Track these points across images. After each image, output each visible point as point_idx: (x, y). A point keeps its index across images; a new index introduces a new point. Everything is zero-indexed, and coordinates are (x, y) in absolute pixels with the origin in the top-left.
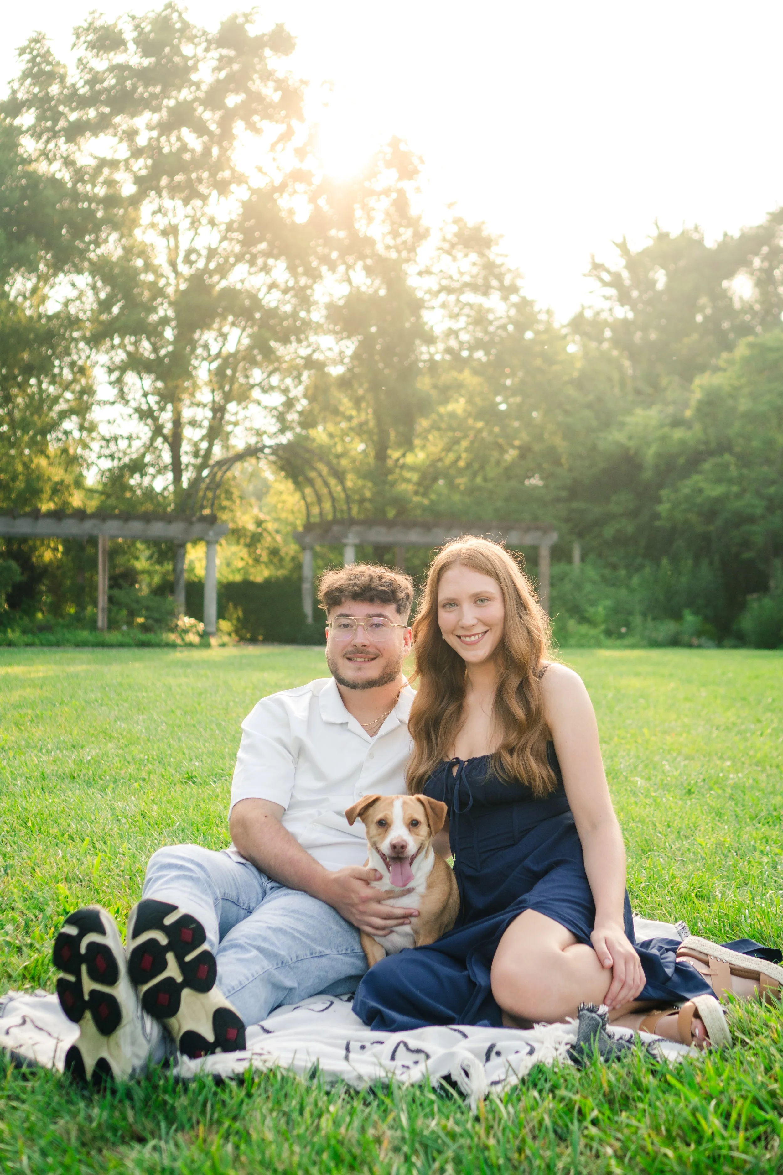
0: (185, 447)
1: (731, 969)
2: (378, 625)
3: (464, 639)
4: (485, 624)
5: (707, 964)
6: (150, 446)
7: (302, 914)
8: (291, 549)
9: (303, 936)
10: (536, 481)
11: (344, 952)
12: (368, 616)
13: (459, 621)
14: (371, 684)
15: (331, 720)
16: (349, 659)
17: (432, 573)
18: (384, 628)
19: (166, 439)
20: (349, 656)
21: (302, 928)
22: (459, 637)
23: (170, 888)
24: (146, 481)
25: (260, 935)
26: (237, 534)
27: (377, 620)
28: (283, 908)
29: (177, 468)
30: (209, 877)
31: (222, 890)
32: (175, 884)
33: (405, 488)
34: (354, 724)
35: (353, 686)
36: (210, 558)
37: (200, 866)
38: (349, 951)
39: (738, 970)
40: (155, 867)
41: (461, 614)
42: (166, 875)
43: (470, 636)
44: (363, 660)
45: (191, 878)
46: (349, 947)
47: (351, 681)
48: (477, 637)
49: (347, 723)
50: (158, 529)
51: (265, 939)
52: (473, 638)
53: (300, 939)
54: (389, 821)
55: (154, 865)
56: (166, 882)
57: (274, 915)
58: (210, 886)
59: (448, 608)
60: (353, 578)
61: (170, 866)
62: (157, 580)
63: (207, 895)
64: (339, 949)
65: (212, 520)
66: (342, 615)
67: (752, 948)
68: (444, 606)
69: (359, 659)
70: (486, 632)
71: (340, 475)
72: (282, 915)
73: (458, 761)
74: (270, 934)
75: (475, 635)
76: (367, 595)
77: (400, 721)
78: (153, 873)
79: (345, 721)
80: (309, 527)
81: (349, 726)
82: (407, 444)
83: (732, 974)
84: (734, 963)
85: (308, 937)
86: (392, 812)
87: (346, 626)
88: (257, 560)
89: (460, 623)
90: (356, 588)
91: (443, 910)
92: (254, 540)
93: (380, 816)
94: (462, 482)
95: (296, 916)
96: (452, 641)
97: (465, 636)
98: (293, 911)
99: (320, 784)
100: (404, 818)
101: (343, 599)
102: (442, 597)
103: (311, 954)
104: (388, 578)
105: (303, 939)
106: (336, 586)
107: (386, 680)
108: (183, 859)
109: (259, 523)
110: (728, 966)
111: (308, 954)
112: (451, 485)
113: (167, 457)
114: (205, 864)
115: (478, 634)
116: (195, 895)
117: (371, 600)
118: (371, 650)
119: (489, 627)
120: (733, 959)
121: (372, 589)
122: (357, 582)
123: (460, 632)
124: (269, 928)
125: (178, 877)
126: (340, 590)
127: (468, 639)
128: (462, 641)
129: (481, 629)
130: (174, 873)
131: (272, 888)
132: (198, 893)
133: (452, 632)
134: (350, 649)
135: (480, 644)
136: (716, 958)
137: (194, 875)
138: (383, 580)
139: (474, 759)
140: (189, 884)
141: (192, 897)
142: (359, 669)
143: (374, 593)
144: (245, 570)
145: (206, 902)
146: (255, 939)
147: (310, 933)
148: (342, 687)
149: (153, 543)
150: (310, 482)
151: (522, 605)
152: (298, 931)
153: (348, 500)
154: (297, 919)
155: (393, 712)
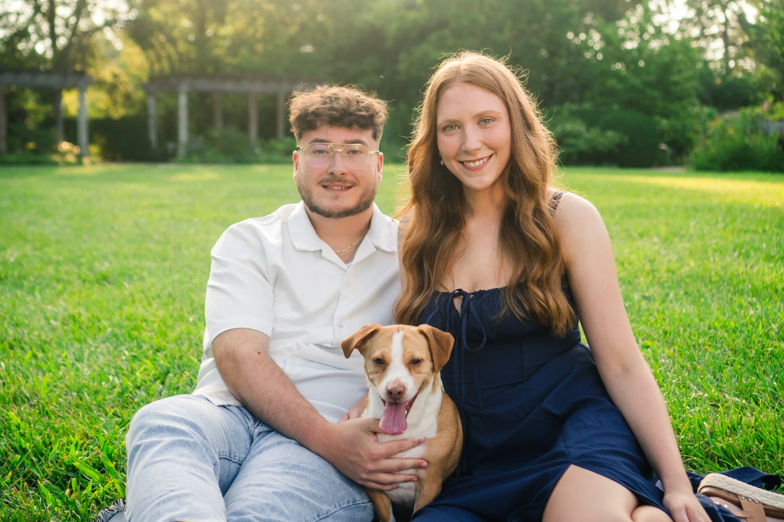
0: (58, 22)
1: (765, 509)
2: (355, 152)
3: (468, 164)
4: (490, 148)
5: (739, 505)
6: (32, 20)
7: (304, 469)
8: (139, 95)
9: (309, 497)
10: (308, 49)
11: (346, 505)
12: (347, 142)
13: (461, 145)
14: (348, 213)
15: (305, 248)
16: (325, 187)
17: (428, 94)
18: (362, 155)
19: (44, 15)
20: (325, 184)
21: (307, 488)
22: (462, 163)
23: (167, 460)
24: (30, 45)
25: (267, 504)
26: (100, 84)
27: (357, 146)
28: (282, 464)
29: (53, 36)
30: (205, 438)
31: (218, 450)
32: (170, 455)
33: (218, 52)
34: (328, 252)
35: (328, 215)
36: (81, 100)
37: (194, 426)
38: (351, 504)
39: (772, 510)
40: (143, 431)
41: (464, 138)
42: (158, 442)
43: (474, 161)
44: (340, 188)
45: (187, 444)
46: (351, 499)
47: (327, 210)
48: (481, 162)
49: (321, 251)
50: (41, 80)
51: (273, 509)
52: (477, 163)
53: (308, 502)
54: (386, 360)
55: (141, 428)
56: (160, 452)
57: (275, 473)
58: (207, 450)
59: (448, 131)
60: (328, 101)
61: (161, 430)
62: (41, 117)
63: (206, 462)
64: (341, 503)
65: (82, 74)
66: (317, 141)
67: (756, 477)
68: (445, 129)
69: (335, 188)
70: (491, 156)
71: (172, 41)
72: (283, 473)
73: (461, 292)
74: (277, 499)
75: (479, 160)
76: (347, 120)
77: (377, 248)
78: (141, 439)
79: (319, 249)
80: (153, 79)
81: (324, 254)
82: (220, 20)
83: (767, 515)
84: (767, 503)
85: (314, 496)
86: (390, 349)
87: (320, 152)
88: (115, 103)
89: (463, 148)
90: (334, 113)
91: (449, 455)
92: (112, 89)
93: (377, 354)
94: (260, 48)
95: (298, 472)
96: (455, 167)
97: (469, 161)
98: (294, 467)
99: (295, 315)
100: (404, 356)
101: (318, 123)
102: (441, 120)
103: (318, 516)
104: (367, 102)
105: (312, 501)
106: (311, 109)
107: (361, 208)
108: (174, 419)
109: (115, 76)
110: (762, 507)
111: (316, 517)
112: (252, 51)
113: (45, 27)
114: (199, 423)
115: (483, 159)
116: (195, 466)
117: (349, 126)
118: (349, 178)
119: (494, 150)
120: (765, 499)
121: (351, 114)
122: (335, 105)
123: (464, 158)
124: (275, 493)
125: (173, 444)
126: (316, 114)
127: (472, 164)
128: (466, 167)
129: (486, 153)
130: (168, 439)
131: (260, 433)
132: (196, 462)
133: (455, 157)
134: (326, 176)
135: (485, 169)
136: (747, 498)
137: (190, 440)
138: (362, 105)
139: (482, 293)
140: (186, 451)
141: (193, 470)
142: (336, 198)
143: (353, 118)
144: (107, 111)
145: (207, 472)
146: (262, 510)
147: (314, 491)
148: (314, 215)
149: (37, 89)
150: (151, 46)
151: (529, 126)
152: (304, 492)
153: (181, 60)
154: (300, 477)
155: (367, 238)
